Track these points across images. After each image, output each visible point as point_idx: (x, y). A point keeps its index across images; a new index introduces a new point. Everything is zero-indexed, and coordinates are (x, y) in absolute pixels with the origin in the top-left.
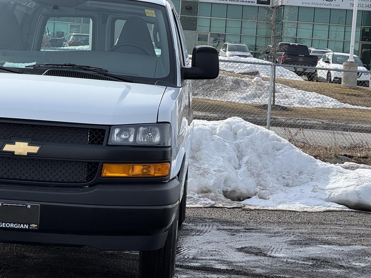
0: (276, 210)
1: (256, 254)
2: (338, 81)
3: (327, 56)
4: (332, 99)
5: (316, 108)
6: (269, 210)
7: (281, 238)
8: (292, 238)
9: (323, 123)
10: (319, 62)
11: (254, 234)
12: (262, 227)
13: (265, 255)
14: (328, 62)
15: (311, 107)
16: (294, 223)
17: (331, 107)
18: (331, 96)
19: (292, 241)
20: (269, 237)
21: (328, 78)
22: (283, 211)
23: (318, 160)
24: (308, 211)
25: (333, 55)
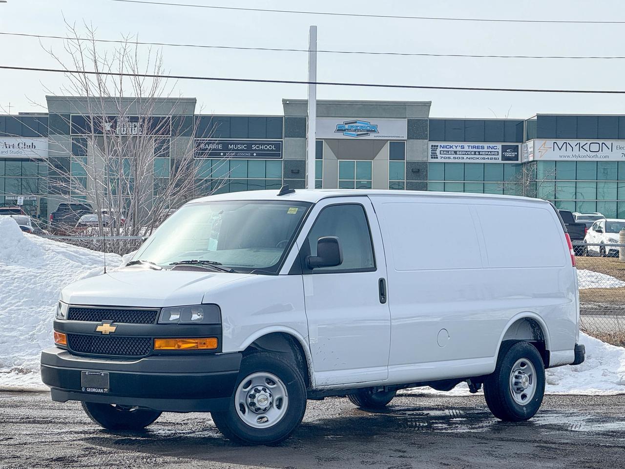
0: (568, 395)
1: (558, 430)
2: (615, 254)
3: (598, 224)
4: (609, 276)
5: (589, 288)
6: (561, 395)
7: (579, 417)
8: (589, 417)
9: (599, 306)
10: (588, 231)
11: (551, 415)
12: (557, 409)
13: (567, 430)
14: (600, 231)
15: (584, 288)
16: (588, 405)
17: (608, 287)
18: (607, 273)
19: (589, 419)
20: (566, 417)
21: (601, 252)
22: (575, 395)
23: (606, 343)
24: (600, 395)
25: (606, 222)
